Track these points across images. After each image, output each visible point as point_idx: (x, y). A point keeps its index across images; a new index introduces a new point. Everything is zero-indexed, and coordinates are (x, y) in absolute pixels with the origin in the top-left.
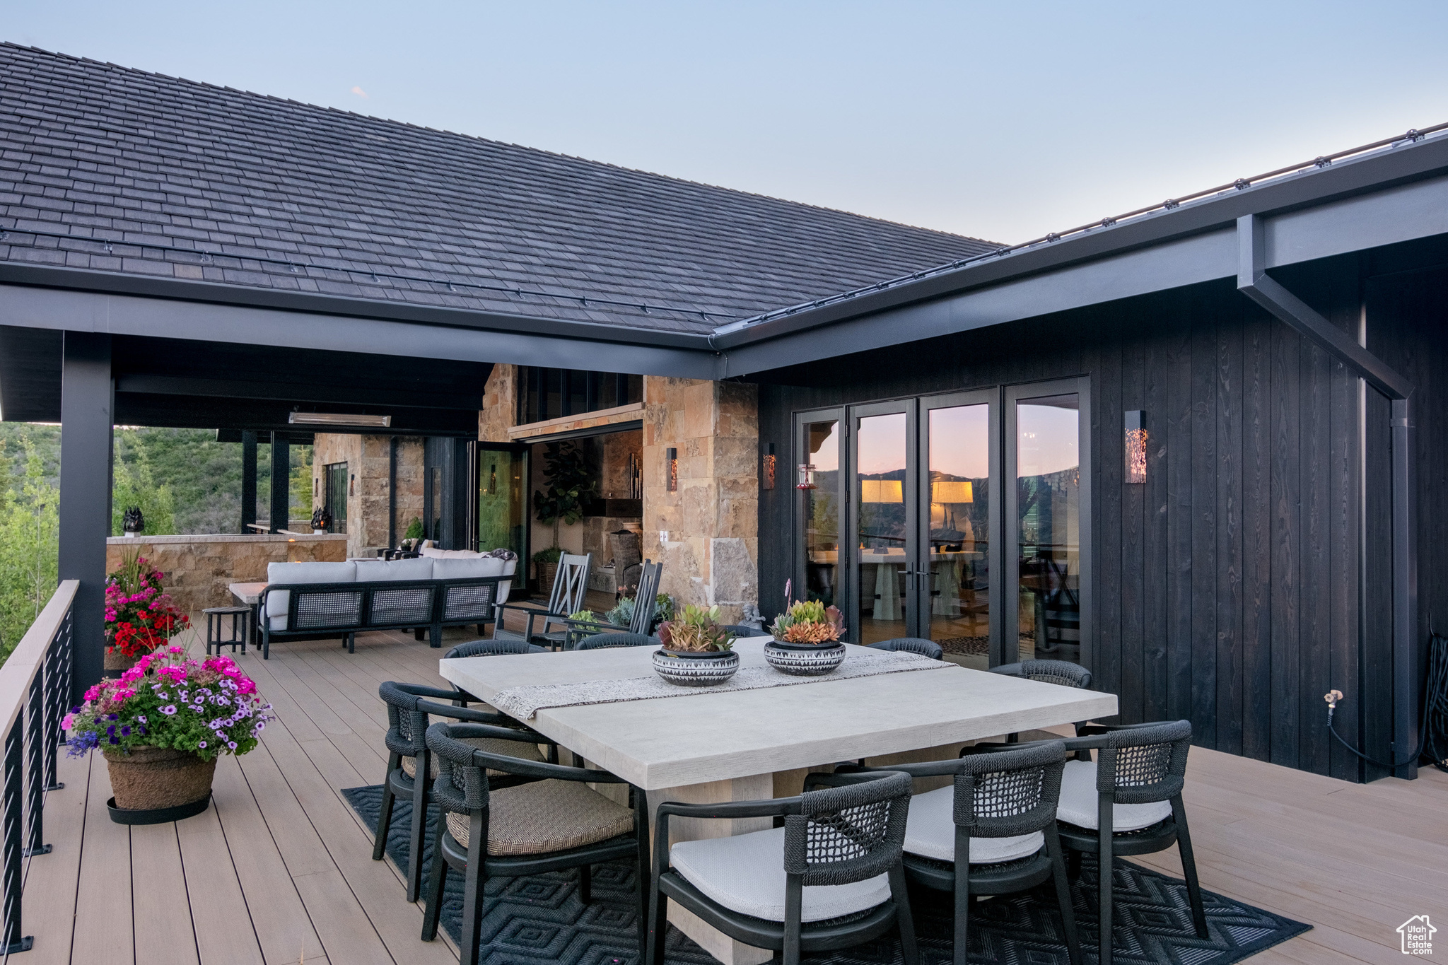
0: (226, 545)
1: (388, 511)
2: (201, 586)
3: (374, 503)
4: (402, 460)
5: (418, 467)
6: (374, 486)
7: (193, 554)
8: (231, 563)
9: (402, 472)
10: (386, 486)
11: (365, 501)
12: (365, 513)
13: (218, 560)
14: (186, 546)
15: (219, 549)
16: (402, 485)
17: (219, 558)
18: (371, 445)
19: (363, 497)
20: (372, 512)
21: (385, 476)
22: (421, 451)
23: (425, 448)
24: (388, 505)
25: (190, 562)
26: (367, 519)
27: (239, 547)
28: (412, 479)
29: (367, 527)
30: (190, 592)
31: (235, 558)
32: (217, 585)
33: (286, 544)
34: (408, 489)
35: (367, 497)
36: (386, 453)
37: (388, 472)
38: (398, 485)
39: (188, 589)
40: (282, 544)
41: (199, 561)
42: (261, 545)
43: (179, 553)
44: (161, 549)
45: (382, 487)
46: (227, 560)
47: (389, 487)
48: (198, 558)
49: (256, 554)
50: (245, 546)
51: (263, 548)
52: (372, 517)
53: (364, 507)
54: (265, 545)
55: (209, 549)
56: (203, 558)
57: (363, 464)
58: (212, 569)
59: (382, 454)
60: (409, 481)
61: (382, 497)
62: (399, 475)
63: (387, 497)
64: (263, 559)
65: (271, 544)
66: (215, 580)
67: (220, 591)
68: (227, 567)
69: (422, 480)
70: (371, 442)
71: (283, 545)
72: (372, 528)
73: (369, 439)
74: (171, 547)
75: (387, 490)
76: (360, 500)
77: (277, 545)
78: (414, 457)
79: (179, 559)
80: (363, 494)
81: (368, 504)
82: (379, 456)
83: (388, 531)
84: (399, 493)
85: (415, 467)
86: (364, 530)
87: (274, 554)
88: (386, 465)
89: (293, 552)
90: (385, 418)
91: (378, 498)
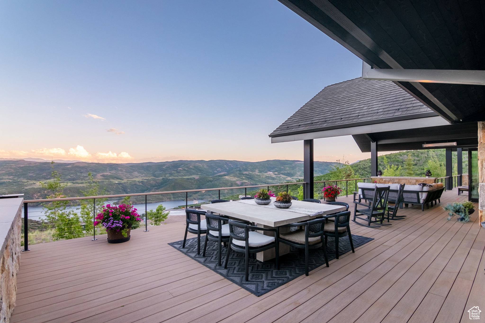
15: (398, 180)
42: (408, 180)
43: (388, 181)
44: (384, 180)
48: (393, 182)
50: (404, 180)
54: (409, 180)
56: (394, 182)
71: (415, 180)
74: (386, 179)
77: (413, 180)
79: (388, 182)
87: (412, 182)
90: (454, 143)
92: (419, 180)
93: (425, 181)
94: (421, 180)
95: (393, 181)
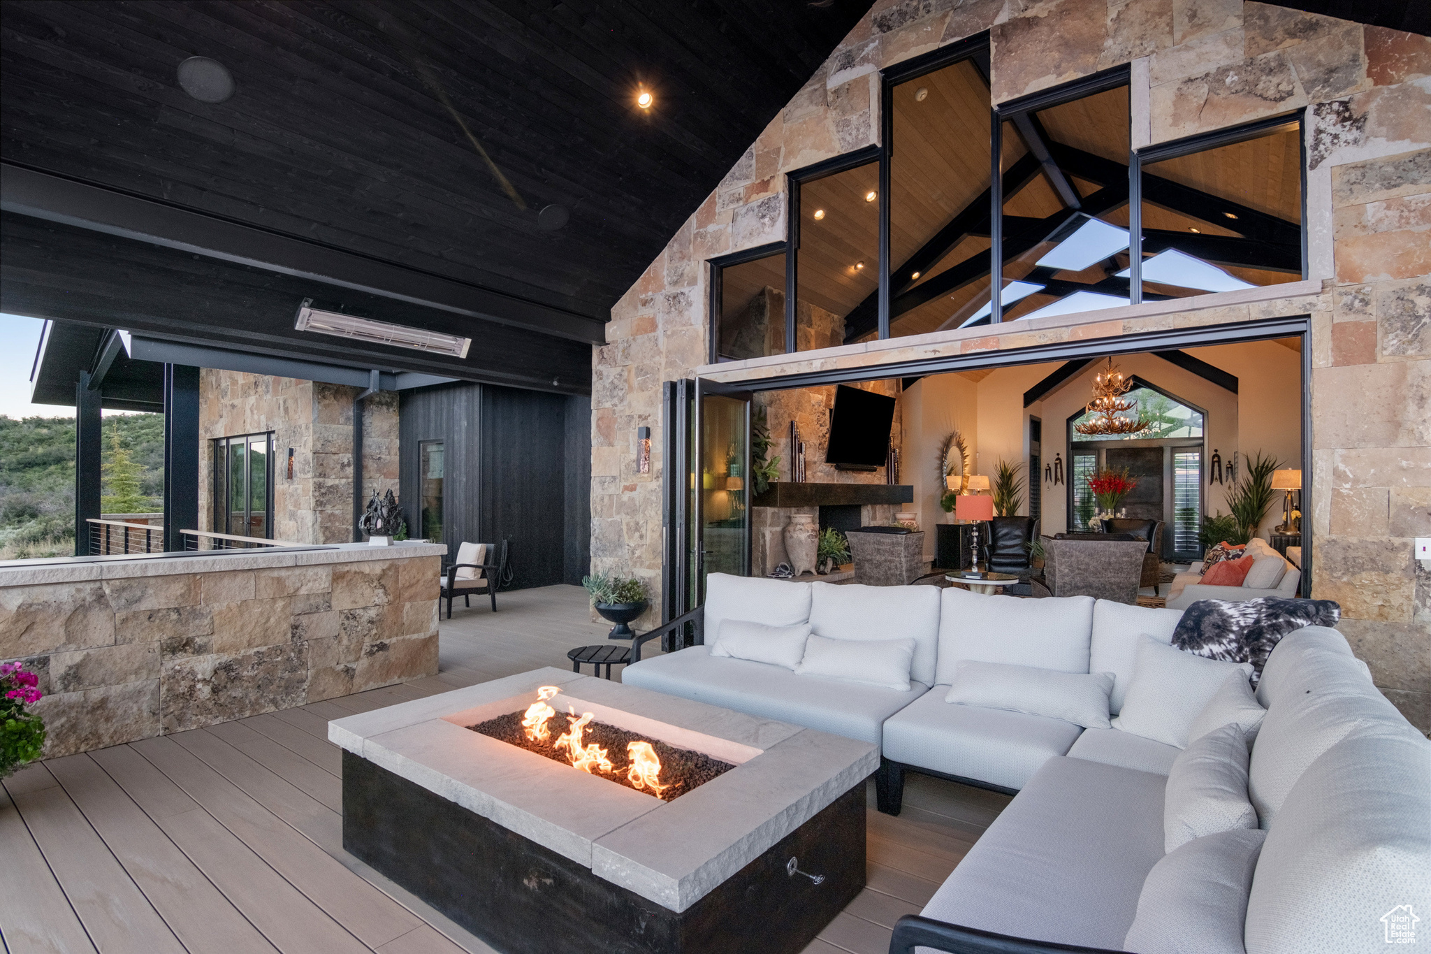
0: (193, 579)
1: (351, 500)
2: (133, 683)
3: (333, 489)
4: (369, 430)
5: (392, 440)
6: (332, 466)
7: (107, 606)
8: (206, 621)
9: (370, 446)
10: (349, 465)
11: (319, 486)
12: (319, 503)
13: (174, 616)
14: (88, 587)
15: (177, 589)
16: (370, 464)
17: (177, 610)
18: (326, 406)
19: (316, 480)
20: (329, 502)
21: (347, 450)
22: (395, 419)
23: (400, 415)
24: (351, 491)
25: (100, 628)
26: (321, 512)
27: (226, 581)
28: (383, 456)
29: (321, 523)
30: (103, 702)
31: (216, 607)
32: (175, 676)
33: (329, 570)
34: (379, 470)
35: (321, 480)
36: (348, 419)
37: (351, 445)
38: (365, 464)
39: (96, 695)
40: (320, 570)
41: (125, 621)
42: (275, 574)
43: (68, 608)
44: (13, 602)
45: (343, 466)
46: (195, 614)
47: (352, 467)
48: (120, 616)
49: (266, 594)
51: (279, 580)
52: (329, 509)
53: (317, 494)
54: (283, 573)
55: (151, 591)
56: (135, 615)
57: (315, 432)
58: (158, 638)
59: (342, 420)
60: (379, 458)
61: (344, 481)
62: (366, 451)
63: (350, 480)
64: (280, 604)
65: (297, 571)
66: (171, 665)
67: (183, 687)
68: (196, 631)
69: (396, 458)
70: (327, 402)
72: (329, 524)
73: (324, 397)
74: (45, 594)
75: (350, 471)
76: (311, 486)
77: (310, 572)
78: (386, 426)
79: (68, 622)
80: (315, 476)
81: (323, 491)
82: (338, 423)
83: (351, 528)
84: (366, 475)
85: (387, 440)
86: (317, 526)
87: (303, 591)
88: (348, 436)
89: (342, 584)
91: (337, 482)
92: (354, 568)
93: (389, 569)
94: (366, 569)
95: (130, 603)
